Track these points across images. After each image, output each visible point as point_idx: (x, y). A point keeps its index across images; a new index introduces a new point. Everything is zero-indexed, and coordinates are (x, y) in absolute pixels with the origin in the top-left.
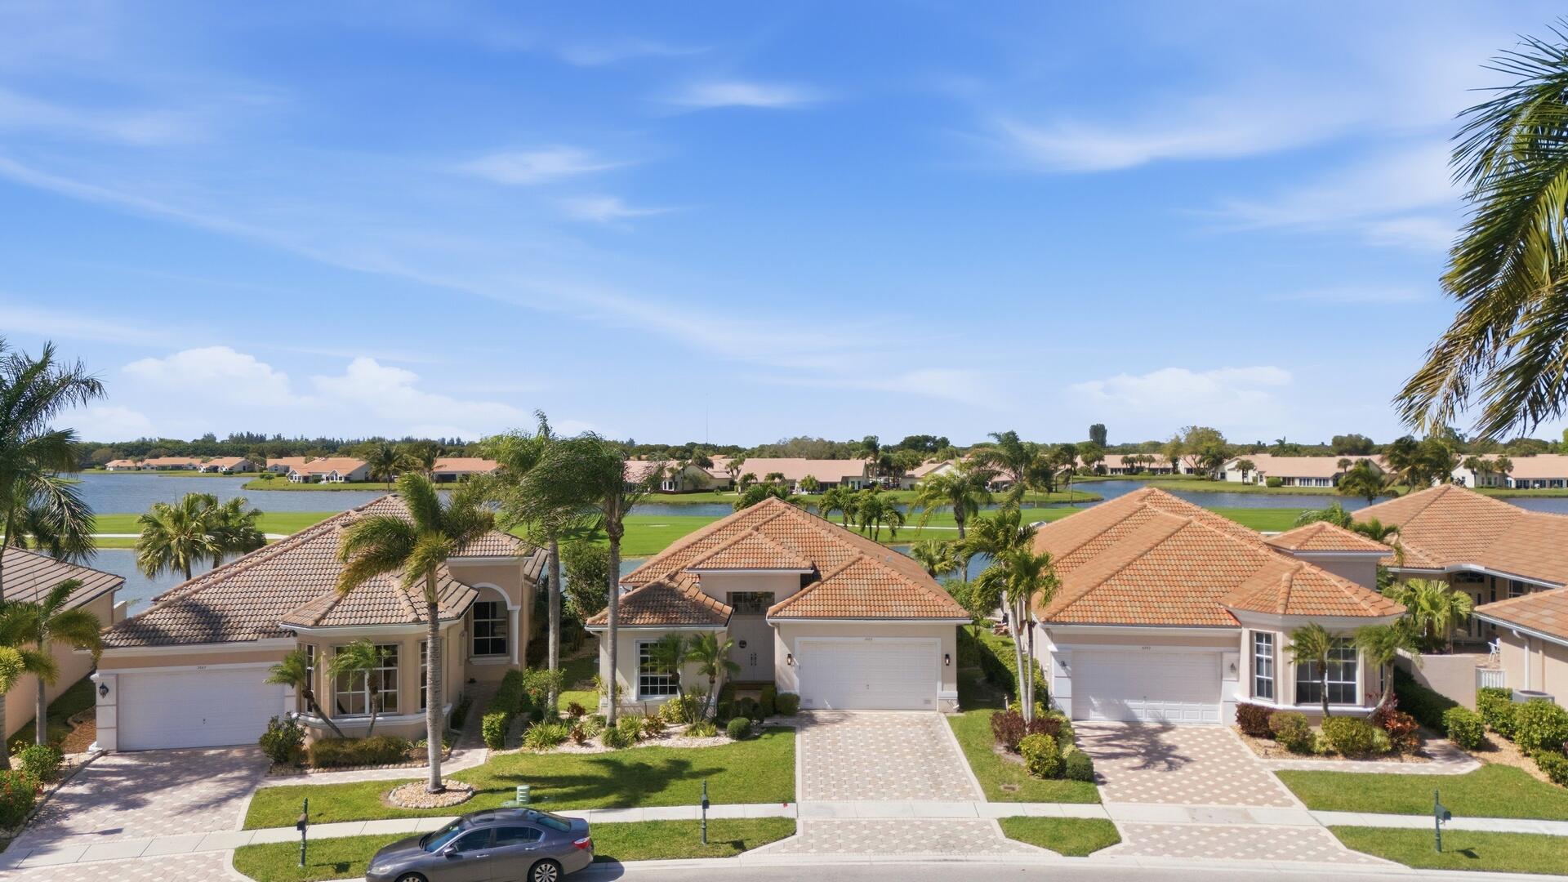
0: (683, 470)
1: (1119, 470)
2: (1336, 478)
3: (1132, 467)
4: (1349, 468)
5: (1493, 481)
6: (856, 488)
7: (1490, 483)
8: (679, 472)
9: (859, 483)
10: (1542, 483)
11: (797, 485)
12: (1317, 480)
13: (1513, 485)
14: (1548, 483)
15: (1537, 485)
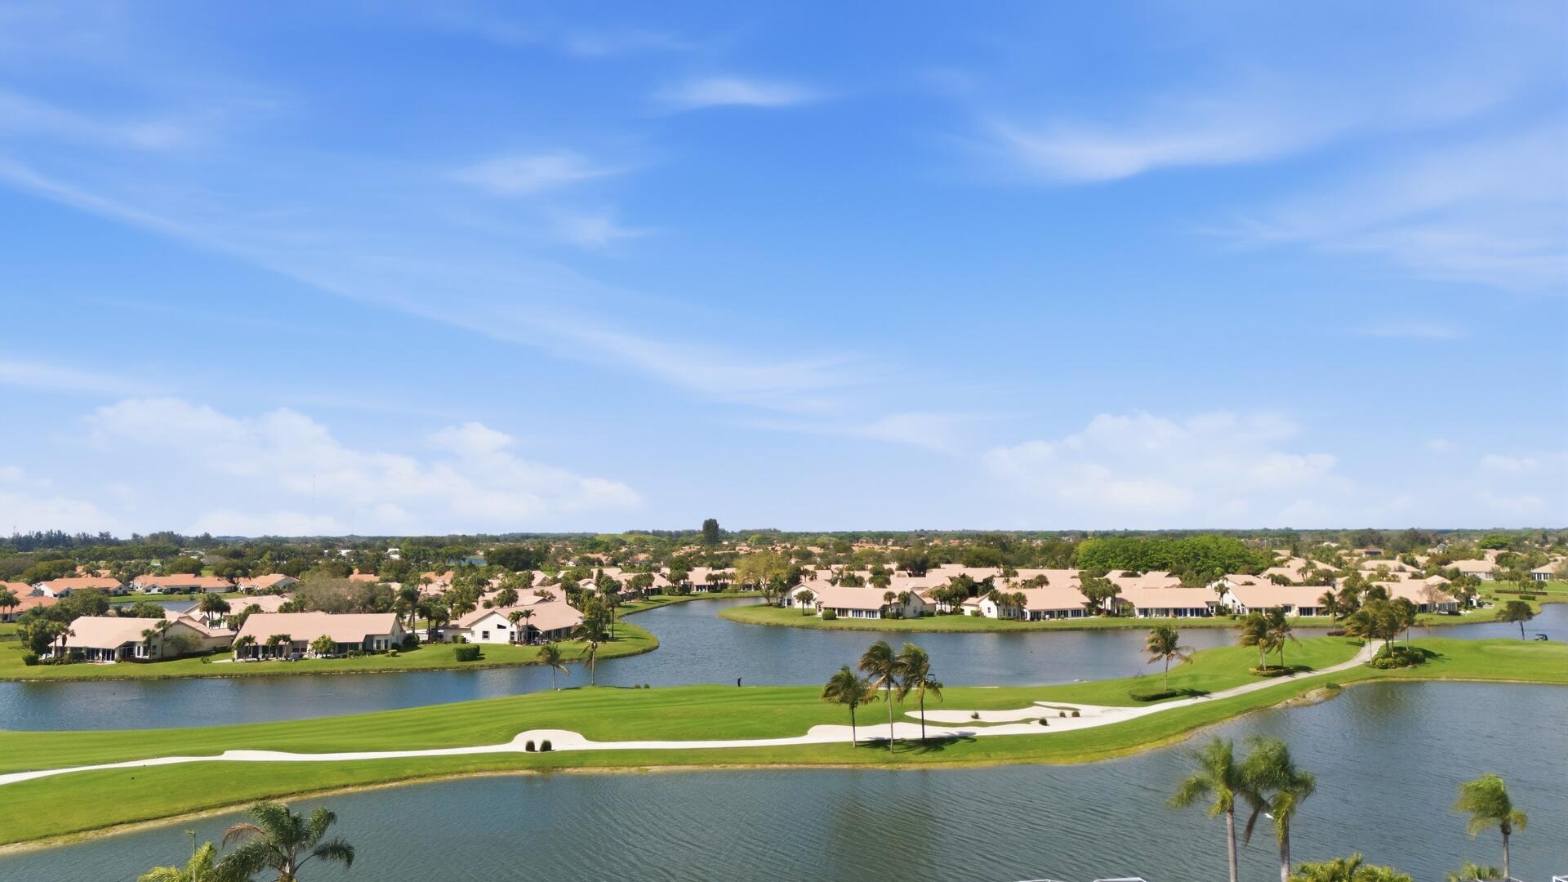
0: (164, 631)
1: (704, 587)
2: (883, 610)
3: (716, 584)
4: (894, 601)
5: (1012, 613)
6: (383, 647)
7: (1009, 615)
8: (157, 635)
9: (386, 641)
10: (1051, 613)
11: (309, 647)
12: (867, 613)
13: (1029, 618)
14: (1056, 614)
15: (1047, 616)
